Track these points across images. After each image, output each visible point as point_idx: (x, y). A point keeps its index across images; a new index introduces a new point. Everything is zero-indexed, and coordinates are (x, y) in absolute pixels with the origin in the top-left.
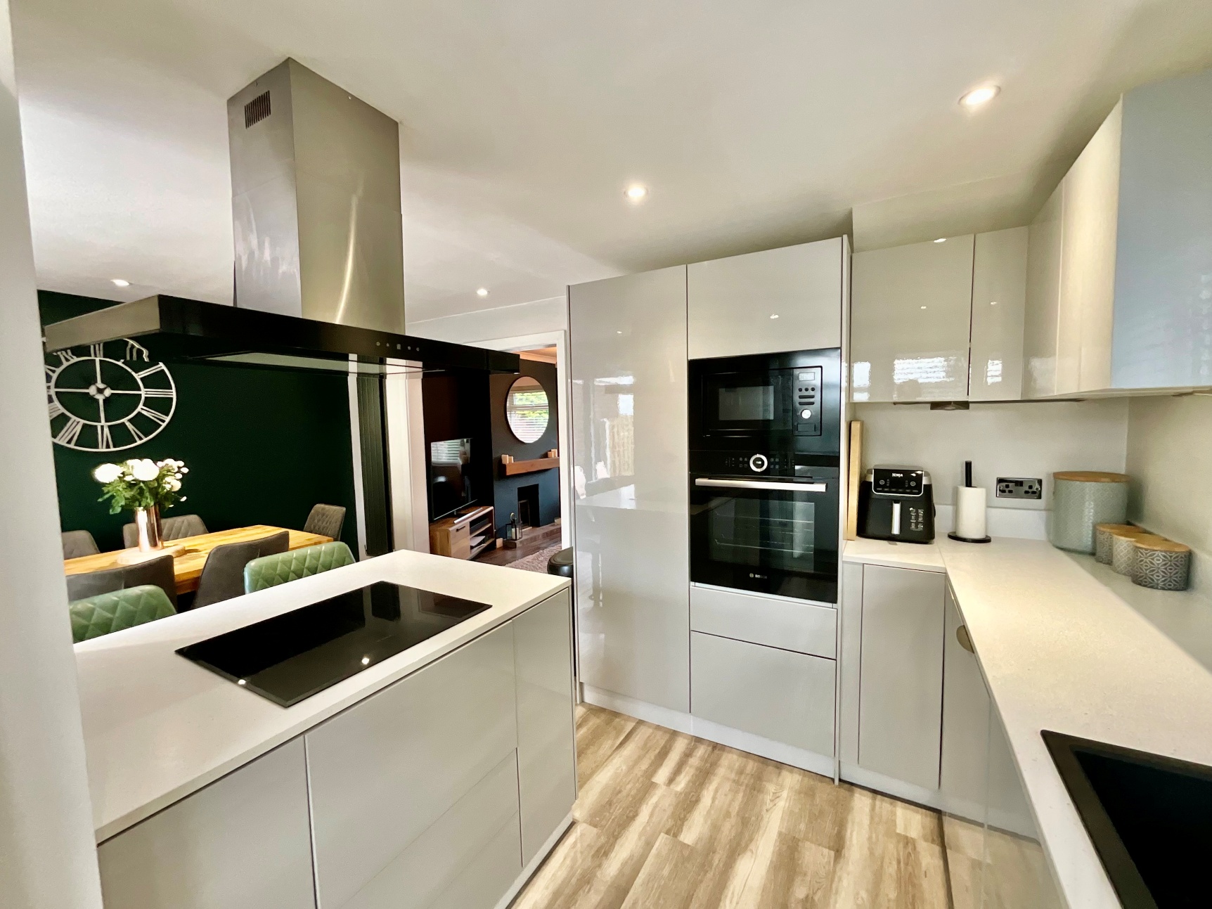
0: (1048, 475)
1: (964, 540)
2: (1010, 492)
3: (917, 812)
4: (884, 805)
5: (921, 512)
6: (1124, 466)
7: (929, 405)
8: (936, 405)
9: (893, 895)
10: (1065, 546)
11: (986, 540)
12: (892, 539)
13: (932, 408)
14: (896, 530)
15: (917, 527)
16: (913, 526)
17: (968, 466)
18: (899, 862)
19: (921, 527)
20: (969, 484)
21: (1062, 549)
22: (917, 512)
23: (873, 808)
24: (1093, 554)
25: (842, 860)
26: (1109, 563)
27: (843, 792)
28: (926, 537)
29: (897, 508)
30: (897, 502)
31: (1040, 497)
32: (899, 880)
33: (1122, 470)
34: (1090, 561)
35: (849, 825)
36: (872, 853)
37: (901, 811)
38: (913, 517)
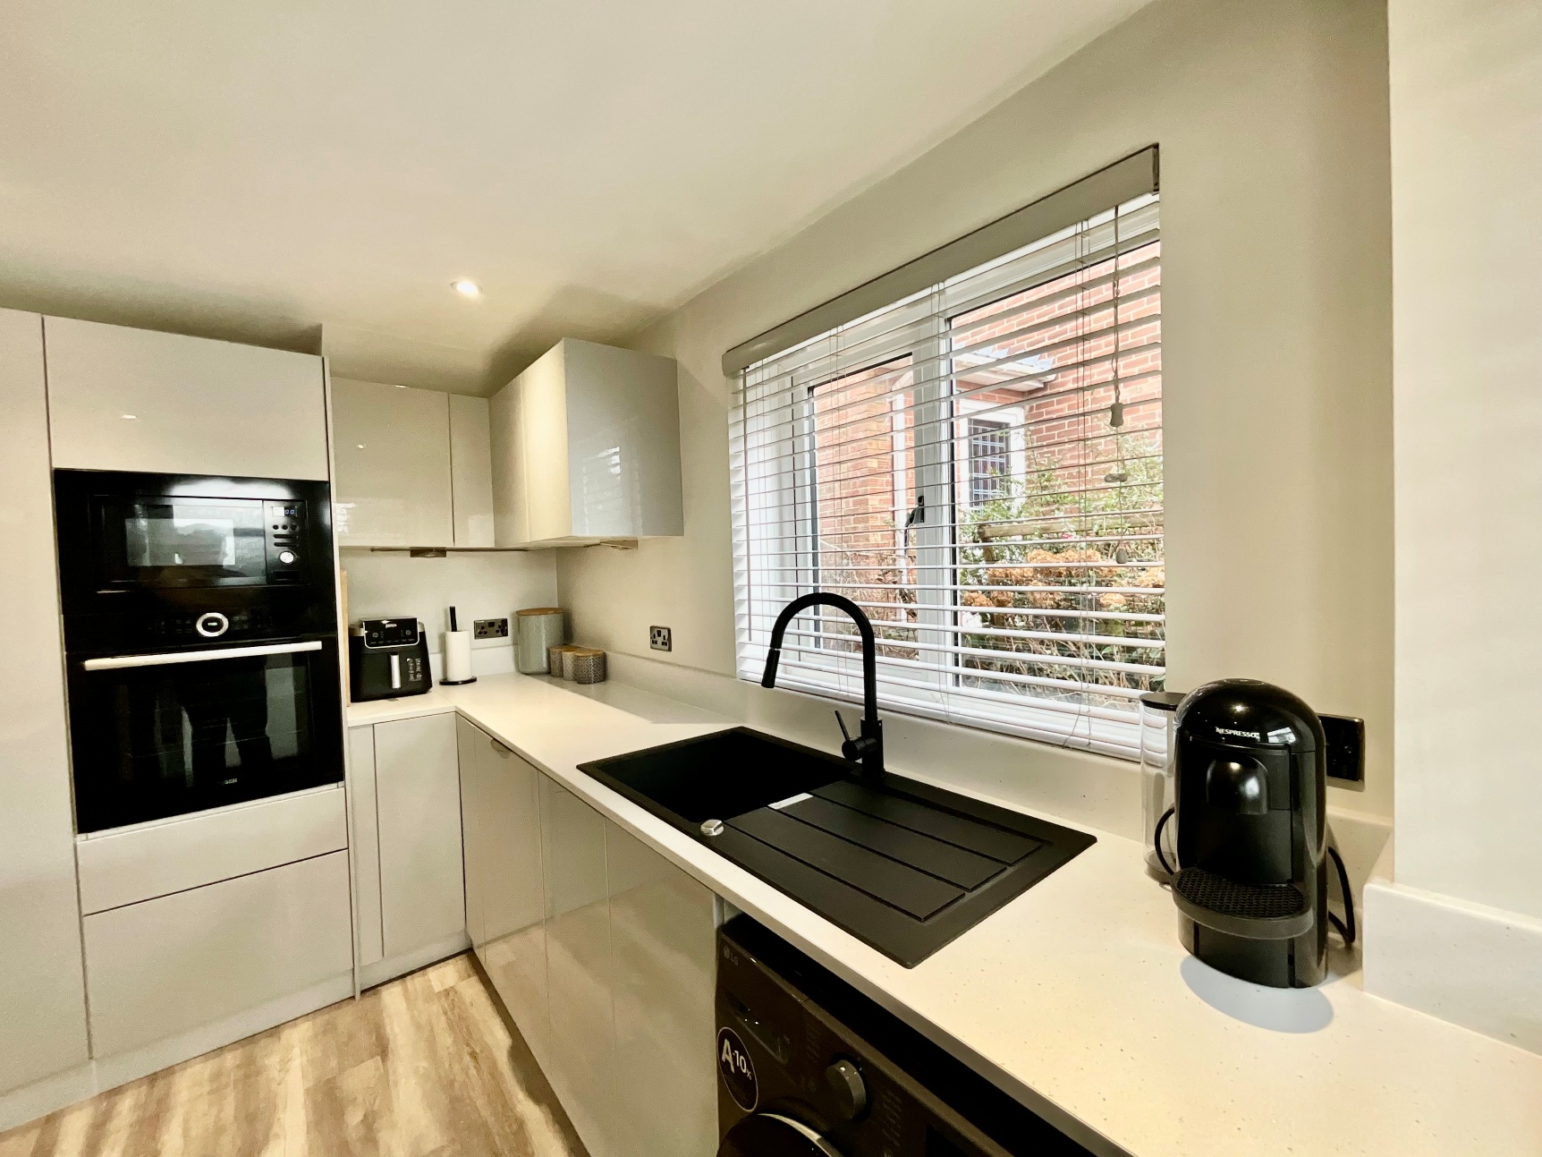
0: (513, 614)
1: (455, 683)
2: (486, 633)
3: (448, 964)
4: (415, 982)
5: (418, 661)
6: (557, 604)
7: (409, 553)
8: (416, 552)
9: (449, 1041)
10: (529, 671)
11: (473, 680)
12: (393, 695)
13: (412, 556)
14: (397, 684)
15: (415, 677)
16: (412, 678)
17: (453, 610)
18: (445, 1013)
19: (419, 676)
20: (454, 629)
21: (527, 674)
22: (415, 663)
23: (406, 991)
24: (549, 672)
25: (390, 1055)
26: (562, 676)
27: (369, 1001)
28: (424, 687)
29: (395, 660)
30: (395, 654)
31: (505, 634)
32: (451, 1026)
33: (556, 605)
34: (547, 677)
35: (387, 1021)
36: (418, 1027)
37: (432, 973)
38: (411, 668)
